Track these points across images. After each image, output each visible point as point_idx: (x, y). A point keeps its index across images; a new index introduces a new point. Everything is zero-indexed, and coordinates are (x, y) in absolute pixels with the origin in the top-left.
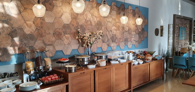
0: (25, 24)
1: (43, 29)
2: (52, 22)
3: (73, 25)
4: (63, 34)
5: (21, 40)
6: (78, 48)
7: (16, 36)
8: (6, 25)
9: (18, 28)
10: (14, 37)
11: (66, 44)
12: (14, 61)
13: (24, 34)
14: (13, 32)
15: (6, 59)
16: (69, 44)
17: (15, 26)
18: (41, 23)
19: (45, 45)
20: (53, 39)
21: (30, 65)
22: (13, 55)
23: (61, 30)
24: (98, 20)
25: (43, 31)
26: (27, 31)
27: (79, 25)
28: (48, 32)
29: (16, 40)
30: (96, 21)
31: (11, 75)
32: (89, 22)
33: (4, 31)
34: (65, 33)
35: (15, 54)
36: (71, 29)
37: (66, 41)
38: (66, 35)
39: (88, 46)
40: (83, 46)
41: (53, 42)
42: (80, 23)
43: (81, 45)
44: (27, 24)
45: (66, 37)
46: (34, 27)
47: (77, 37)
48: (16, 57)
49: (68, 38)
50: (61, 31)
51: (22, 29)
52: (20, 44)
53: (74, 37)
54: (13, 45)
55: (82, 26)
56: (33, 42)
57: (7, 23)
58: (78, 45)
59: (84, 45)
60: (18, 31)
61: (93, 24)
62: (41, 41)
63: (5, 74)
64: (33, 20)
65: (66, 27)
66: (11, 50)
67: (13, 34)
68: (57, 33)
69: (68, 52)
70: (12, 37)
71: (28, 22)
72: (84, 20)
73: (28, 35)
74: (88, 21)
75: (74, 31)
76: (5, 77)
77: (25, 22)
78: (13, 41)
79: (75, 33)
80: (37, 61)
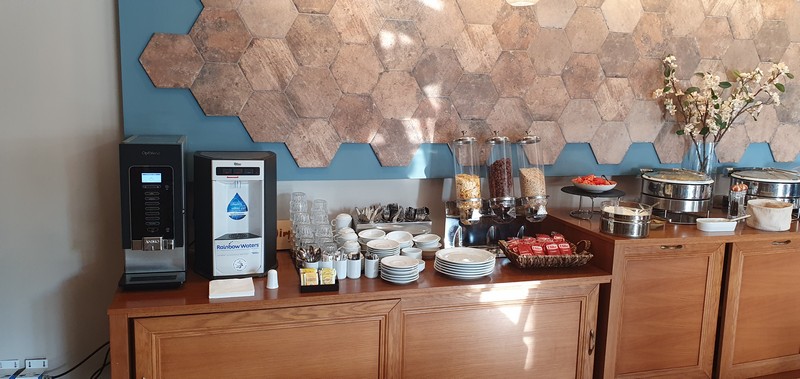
0: (464, 35)
1: (525, 55)
2: (562, 24)
3: (647, 39)
4: (601, 74)
5: (446, 95)
6: (659, 138)
7: (432, 82)
8: (406, 40)
9: (442, 51)
10: (427, 84)
11: (610, 116)
12: (419, 170)
13: (460, 72)
14: (424, 63)
15: (397, 158)
16: (620, 118)
17: (434, 41)
18: (523, 30)
19: (528, 115)
20: (561, 95)
21: (472, 187)
22: (418, 146)
23: (594, 57)
24: (768, 14)
25: (527, 62)
26: (472, 60)
27: (673, 39)
28: (543, 68)
29: (433, 92)
30: (759, 18)
31: (410, 216)
32: (724, 24)
33: (398, 61)
34: (610, 72)
35: (424, 146)
36: (637, 56)
37: (609, 107)
38: (614, 81)
39: (705, 131)
40: (680, 132)
41: (557, 106)
42: (680, 31)
43: (671, 126)
44: (471, 36)
45: (610, 88)
46: (493, 48)
47: (659, 93)
48: (425, 154)
49: (621, 93)
50: (592, 62)
51: (452, 54)
52: (443, 110)
53: (644, 90)
54: (422, 112)
55: (684, 44)
56: (485, 103)
57: (410, 32)
58: (660, 126)
59: (688, 129)
60: (442, 61)
61: (743, 31)
62: (514, 102)
63: (393, 209)
64: (493, 19)
65: (617, 45)
66: (415, 131)
67: (424, 70)
68: (578, 71)
69: (614, 153)
70: (422, 84)
71: (476, 28)
72: (701, 17)
73: (473, 76)
74: (717, 20)
75: (647, 62)
76: (390, 220)
77: (467, 28)
78: (422, 94)
79: (650, 74)
80: (494, 177)
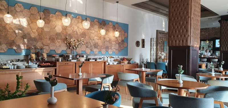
0: (31, 31)
1: (42, 35)
2: (49, 31)
3: (63, 34)
5: (28, 41)
7: (26, 39)
8: (20, 32)
9: (27, 34)
10: (25, 39)
11: (58, 46)
12: (24, 53)
13: (31, 37)
14: (24, 35)
15: (19, 51)
16: (60, 46)
17: (26, 32)
18: (42, 31)
19: (44, 45)
20: (49, 42)
21: (34, 56)
22: (23, 49)
23: (54, 36)
24: (83, 31)
25: (43, 36)
26: (33, 35)
27: (68, 34)
28: (46, 37)
30: (81, 32)
31: (22, 61)
32: (76, 32)
33: (19, 35)
34: (57, 39)
35: (25, 49)
36: (62, 36)
37: (58, 44)
38: (58, 40)
39: (73, 48)
40: (70, 48)
41: (48, 44)
43: (68, 48)
44: (33, 32)
45: (57, 41)
46: (37, 34)
47: (66, 42)
48: (25, 51)
49: (59, 42)
51: (29, 34)
52: (28, 43)
53: (63, 42)
54: (24, 43)
56: (36, 43)
57: (21, 30)
58: (67, 48)
60: (27, 35)
61: (79, 33)
62: (41, 42)
64: (36, 29)
65: (58, 34)
66: (22, 47)
67: (24, 37)
68: (52, 38)
69: (59, 52)
70: (24, 39)
71: (33, 30)
72: (72, 31)
73: (33, 38)
74: (75, 31)
75: (63, 37)
76: (18, 61)
77: (32, 30)
78: (24, 41)
79: (64, 39)
80: (37, 54)
